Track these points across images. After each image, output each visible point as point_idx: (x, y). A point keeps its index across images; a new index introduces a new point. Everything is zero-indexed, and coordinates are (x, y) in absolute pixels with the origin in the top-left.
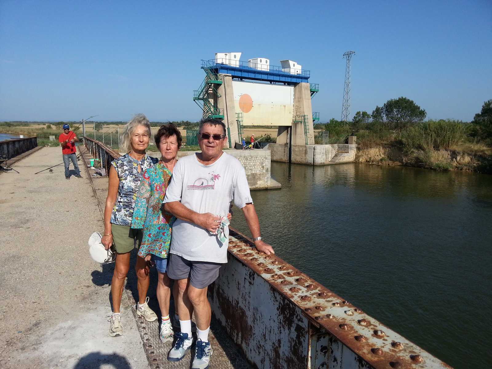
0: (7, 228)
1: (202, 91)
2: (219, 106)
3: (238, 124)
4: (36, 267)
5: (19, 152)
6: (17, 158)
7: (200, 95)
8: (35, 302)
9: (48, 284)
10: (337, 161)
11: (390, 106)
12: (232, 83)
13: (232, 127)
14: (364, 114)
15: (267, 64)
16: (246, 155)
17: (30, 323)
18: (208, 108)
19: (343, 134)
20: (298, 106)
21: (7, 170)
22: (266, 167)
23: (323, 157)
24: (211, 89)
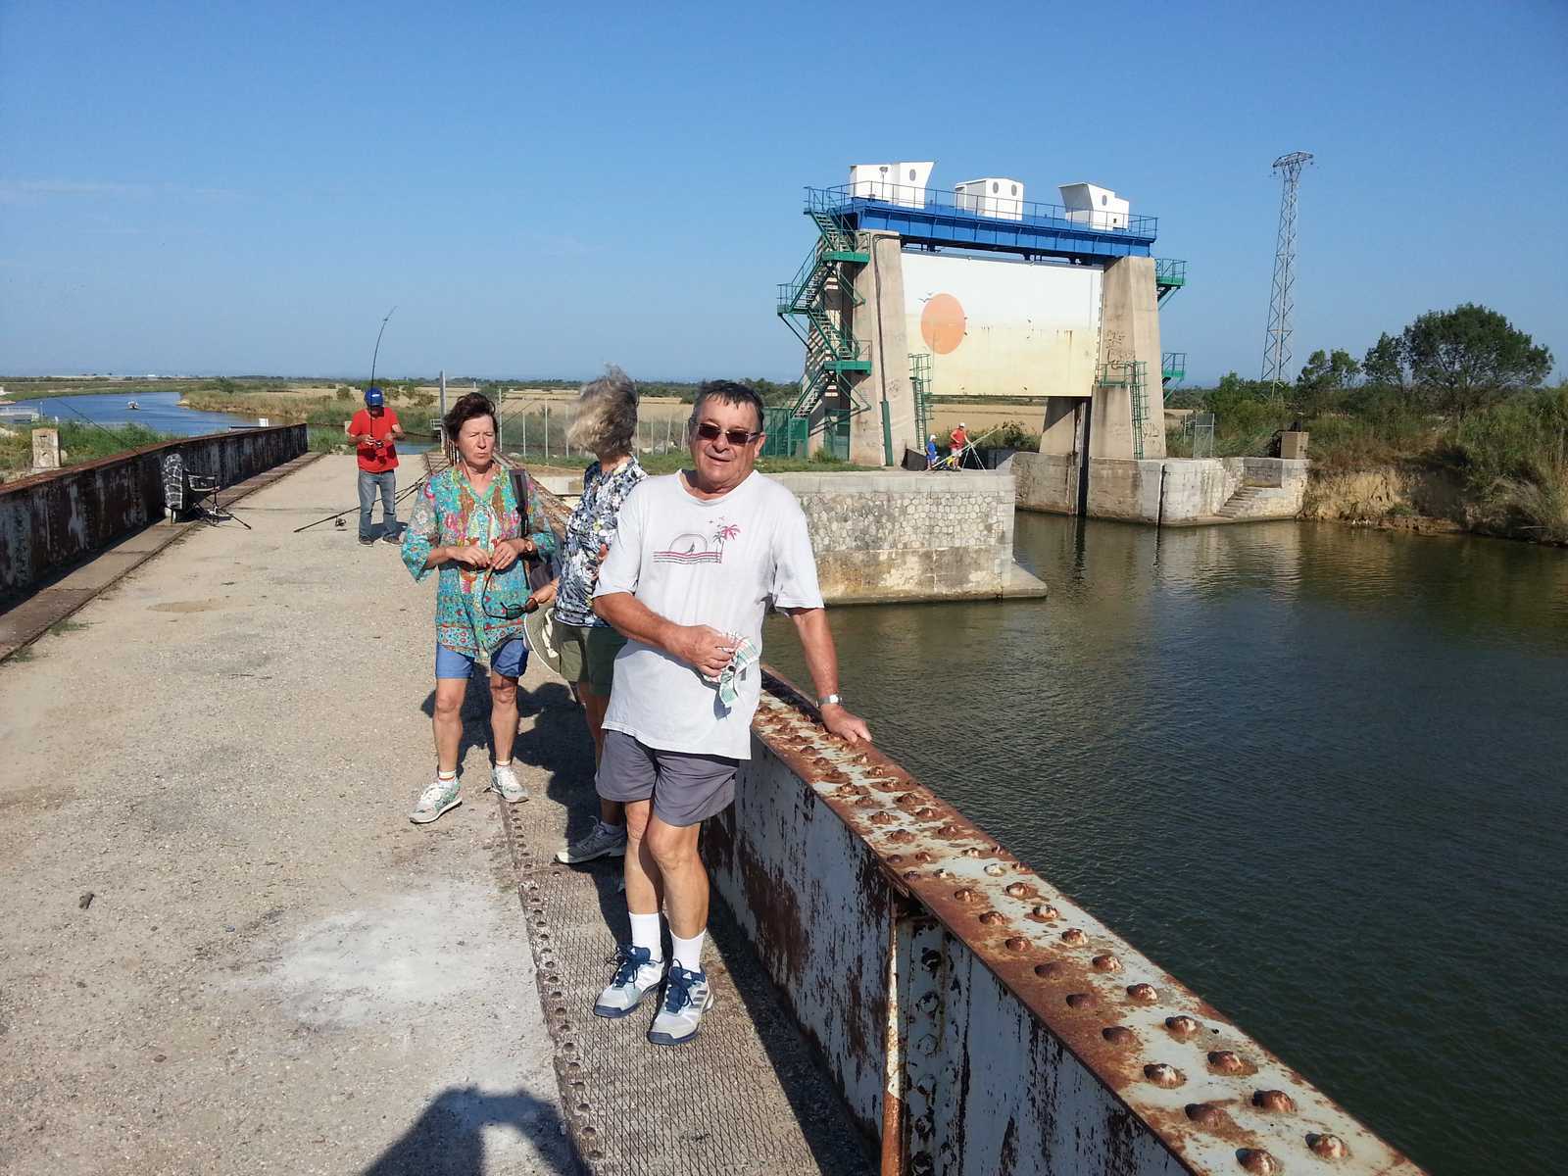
0: (209, 677)
1: (806, 285)
2: (858, 333)
3: (915, 388)
4: (280, 777)
5: (254, 467)
6: (248, 487)
7: (798, 297)
8: (271, 864)
9: (308, 821)
10: (1241, 514)
11: (1427, 335)
12: (900, 260)
13: (894, 400)
14: (1339, 359)
15: (1015, 198)
16: (937, 488)
17: (257, 912)
18: (823, 340)
19: (1264, 425)
20: (1114, 335)
21: (219, 519)
22: (998, 526)
23: (1192, 499)
24: (835, 280)
